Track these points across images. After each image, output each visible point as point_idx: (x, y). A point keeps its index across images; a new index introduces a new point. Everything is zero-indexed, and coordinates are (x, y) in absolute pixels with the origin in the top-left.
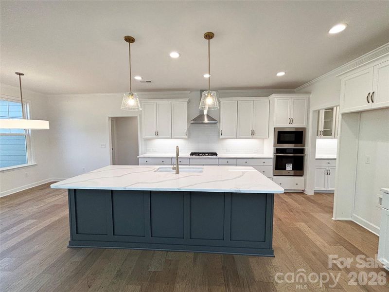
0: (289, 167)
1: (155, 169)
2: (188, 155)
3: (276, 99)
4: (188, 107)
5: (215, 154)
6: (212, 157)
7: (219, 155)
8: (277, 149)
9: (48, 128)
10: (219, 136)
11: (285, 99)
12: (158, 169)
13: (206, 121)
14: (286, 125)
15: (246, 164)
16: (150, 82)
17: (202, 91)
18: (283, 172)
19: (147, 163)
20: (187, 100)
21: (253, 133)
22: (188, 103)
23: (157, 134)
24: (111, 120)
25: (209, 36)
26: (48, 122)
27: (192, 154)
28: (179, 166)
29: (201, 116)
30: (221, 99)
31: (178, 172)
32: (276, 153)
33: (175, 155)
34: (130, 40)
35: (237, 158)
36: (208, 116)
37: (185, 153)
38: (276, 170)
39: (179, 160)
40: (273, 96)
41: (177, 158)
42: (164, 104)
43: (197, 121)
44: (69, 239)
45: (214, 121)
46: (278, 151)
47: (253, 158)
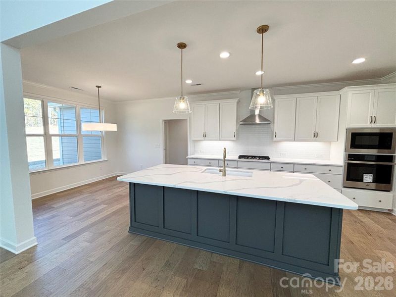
0: (368, 178)
1: (202, 169)
2: (236, 158)
3: (350, 94)
4: (237, 109)
5: (268, 158)
6: (264, 161)
7: (272, 159)
8: (349, 154)
9: (115, 129)
10: (272, 138)
11: (364, 92)
12: (206, 170)
13: (257, 121)
14: (364, 124)
15: (306, 171)
16: (200, 84)
17: (253, 89)
18: (359, 184)
19: (195, 164)
20: (236, 100)
21: (316, 135)
22: (238, 103)
23: (205, 136)
24: (165, 123)
25: (263, 30)
26: (116, 125)
27: (240, 157)
28: (226, 169)
29: (252, 116)
30: (276, 97)
31: (225, 175)
32: (348, 160)
33: (222, 158)
34: (182, 46)
35: (294, 164)
36: (260, 116)
37: (233, 155)
38: (347, 180)
39: (226, 162)
40: (346, 89)
41: (225, 160)
42: (213, 105)
43: (247, 121)
44: (129, 225)
45: (266, 121)
46: (351, 157)
47: (314, 165)
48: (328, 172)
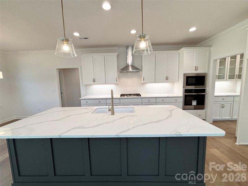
0: (194, 103)
2: (119, 96)
3: (185, 52)
4: (117, 59)
5: (139, 95)
6: (137, 97)
7: (142, 96)
8: (185, 89)
11: (193, 51)
12: (97, 109)
13: (130, 69)
14: (192, 72)
15: (163, 102)
16: (87, 38)
18: (190, 107)
19: (87, 104)
20: (116, 54)
21: (167, 79)
22: (118, 56)
23: (94, 81)
27: (122, 95)
28: (114, 104)
29: (127, 66)
31: (113, 114)
32: (185, 93)
33: (110, 97)
35: (156, 98)
36: (132, 66)
37: (117, 95)
38: (185, 105)
39: (114, 100)
40: (183, 49)
41: (112, 98)
42: (99, 57)
43: (124, 70)
45: (137, 69)
46: (186, 91)
47: (168, 97)
48: (175, 101)
